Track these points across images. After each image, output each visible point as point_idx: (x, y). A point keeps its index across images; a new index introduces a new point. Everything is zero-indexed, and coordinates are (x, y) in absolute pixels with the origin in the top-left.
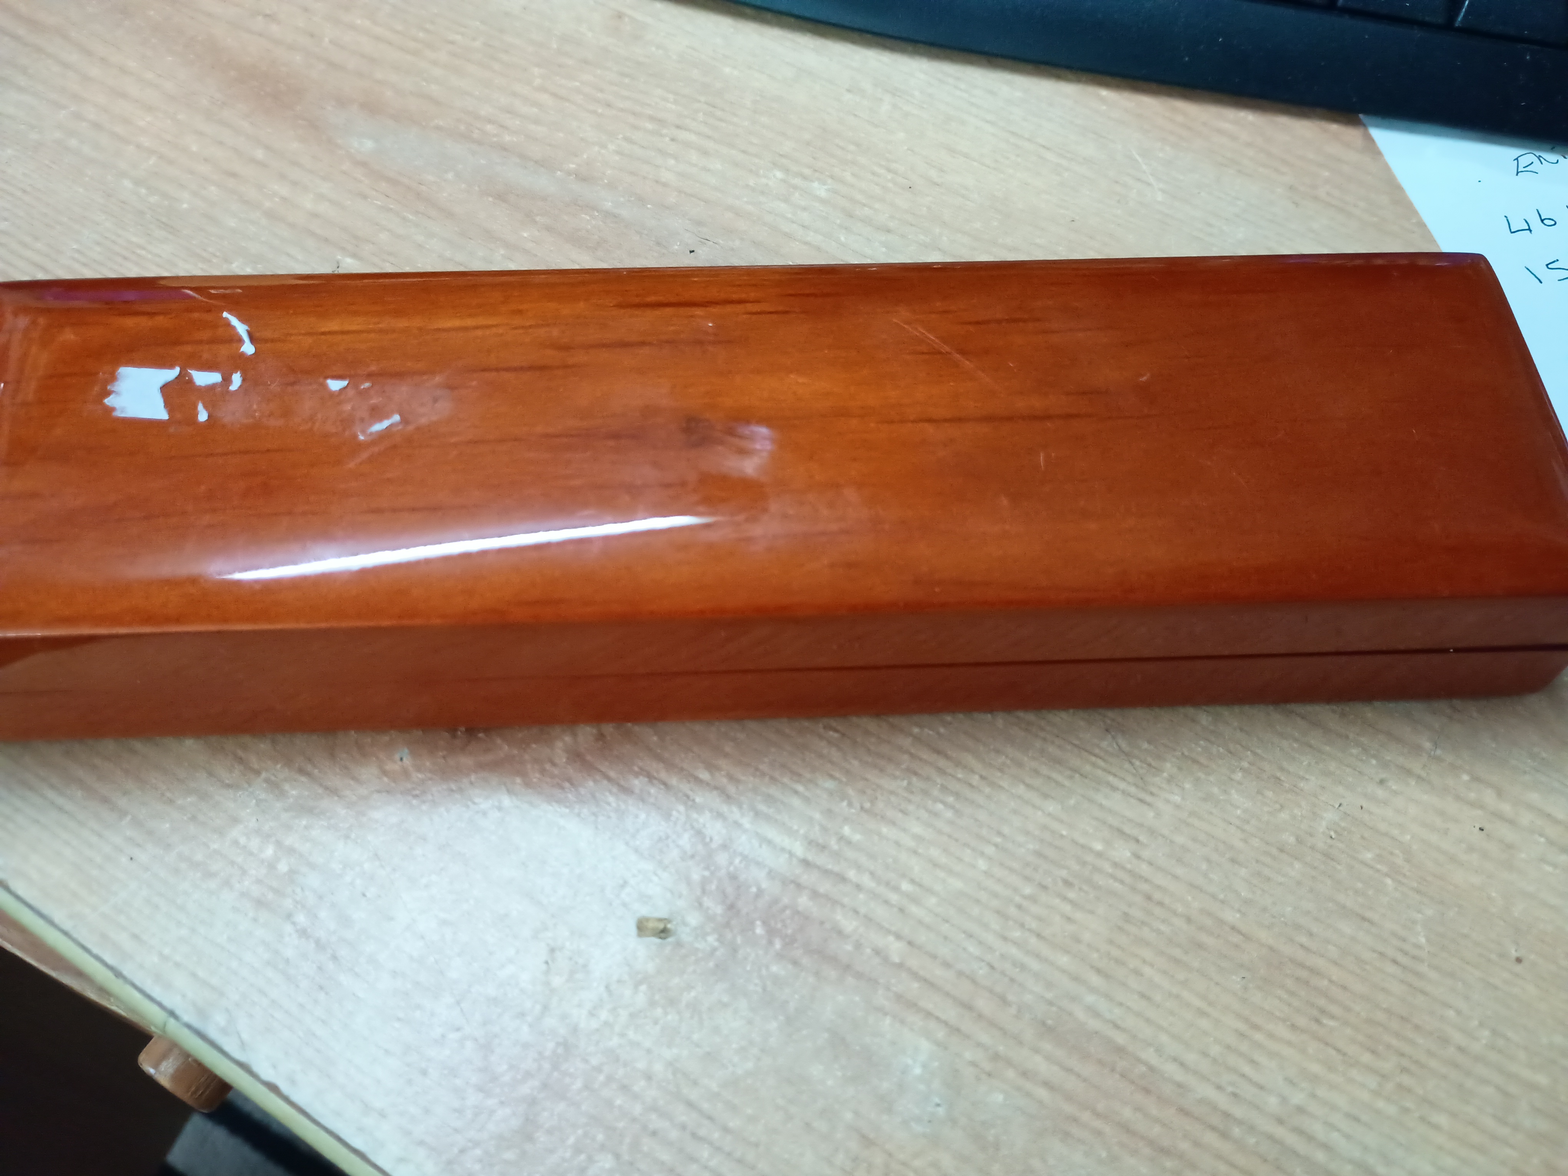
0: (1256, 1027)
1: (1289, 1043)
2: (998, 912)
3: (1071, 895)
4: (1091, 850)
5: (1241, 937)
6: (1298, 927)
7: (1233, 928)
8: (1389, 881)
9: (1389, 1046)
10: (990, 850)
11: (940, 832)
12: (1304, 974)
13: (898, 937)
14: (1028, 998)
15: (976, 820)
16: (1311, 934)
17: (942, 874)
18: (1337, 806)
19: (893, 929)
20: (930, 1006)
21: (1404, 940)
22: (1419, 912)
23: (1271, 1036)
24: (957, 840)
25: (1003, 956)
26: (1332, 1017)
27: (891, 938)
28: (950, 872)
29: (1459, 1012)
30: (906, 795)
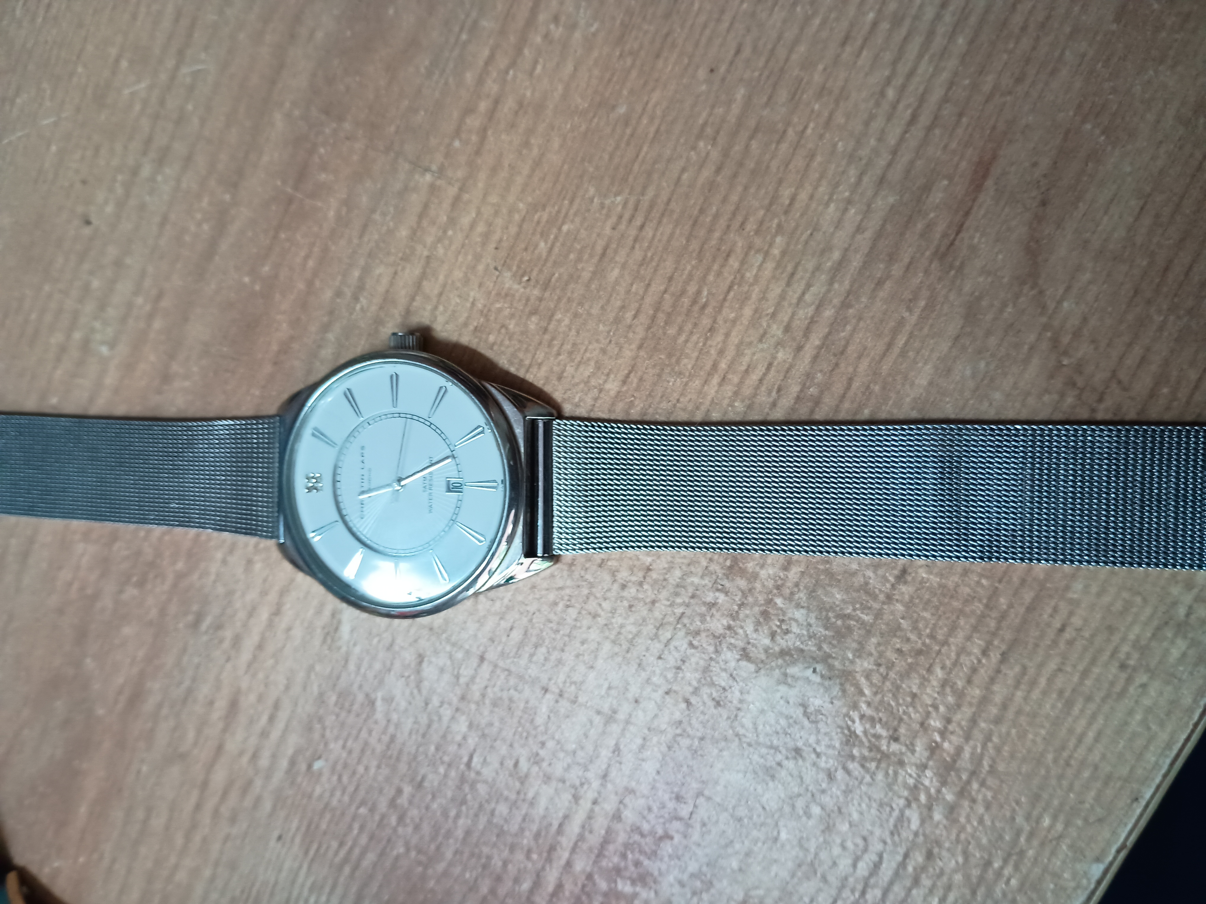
0: (715, 366)
1: (727, 335)
5: (632, 375)
6: (617, 320)
7: (624, 382)
8: (565, 228)
9: (721, 239)
12: (661, 316)
16: (623, 308)
18: (497, 273)
21: (620, 217)
22: (592, 200)
23: (721, 352)
26: (699, 292)
29: (684, 170)
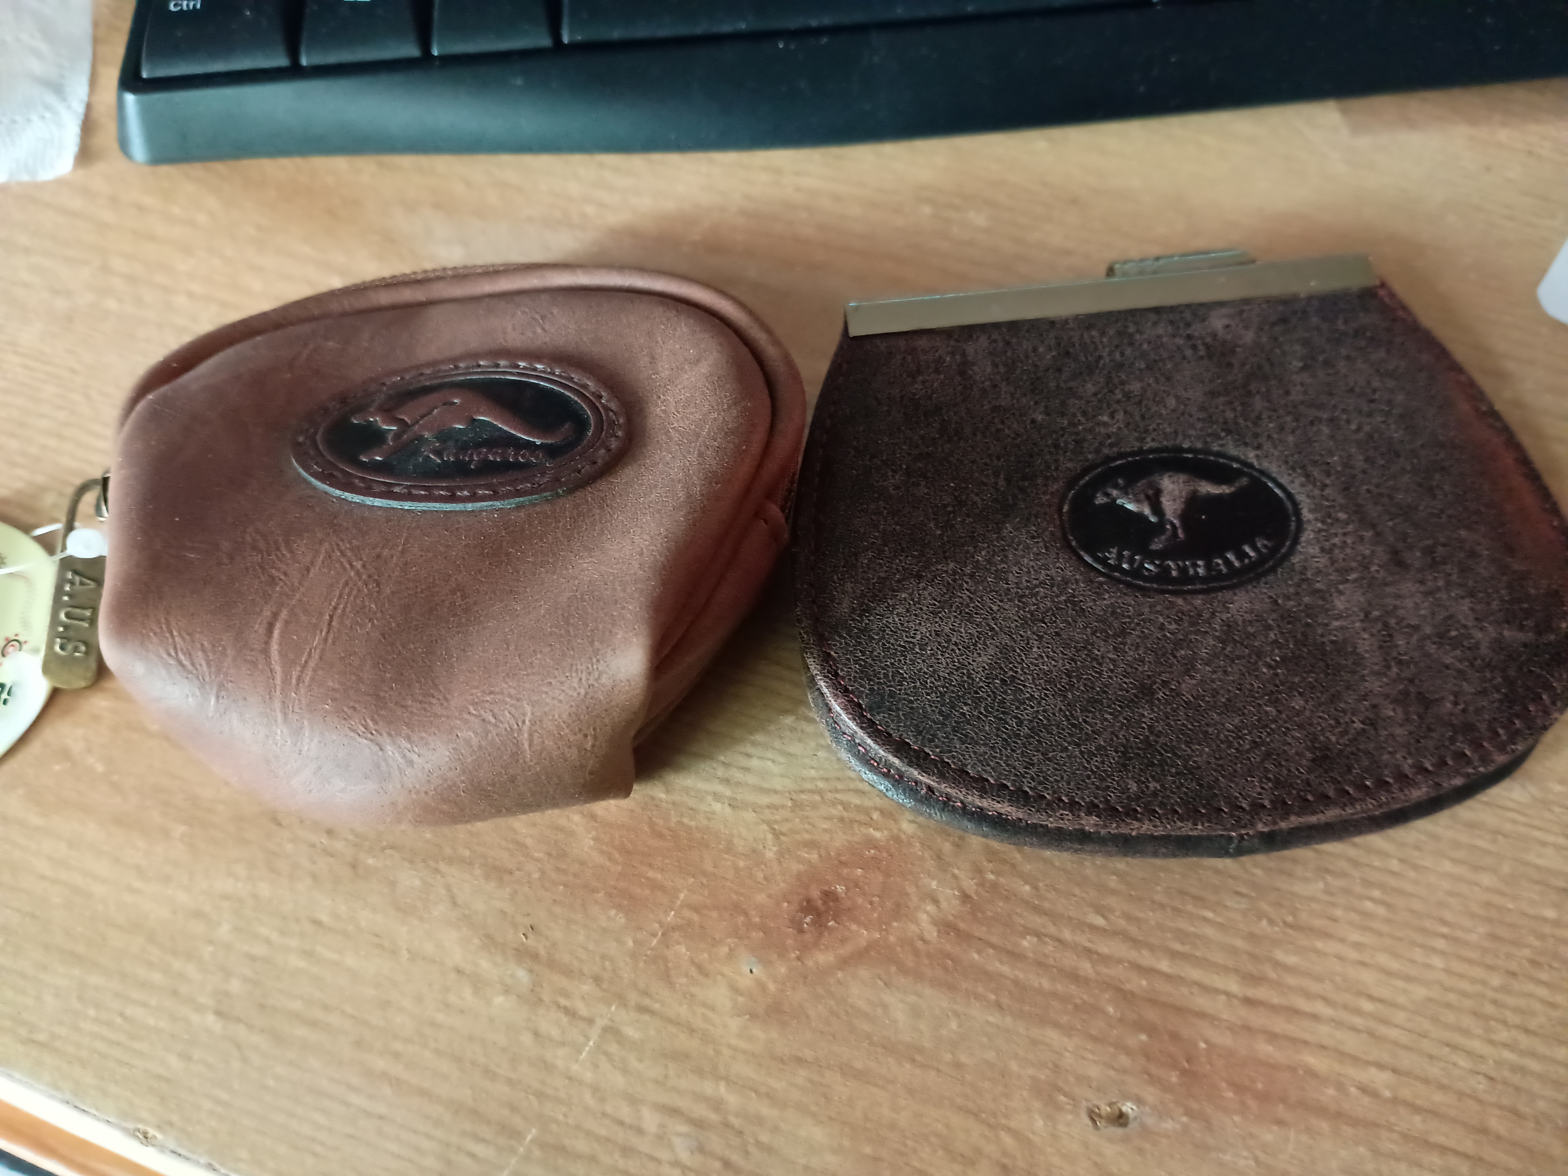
2: (1475, 1014)
3: (1544, 976)
4: (1545, 920)
10: (1440, 944)
11: (1380, 934)
13: (1380, 1066)
14: (1541, 1105)
15: (1412, 911)
17: (1400, 984)
19: (1370, 1058)
20: (1442, 1140)
24: (1400, 939)
25: (1499, 1063)
27: (1373, 1071)
28: (1408, 979)
30: (1327, 898)
